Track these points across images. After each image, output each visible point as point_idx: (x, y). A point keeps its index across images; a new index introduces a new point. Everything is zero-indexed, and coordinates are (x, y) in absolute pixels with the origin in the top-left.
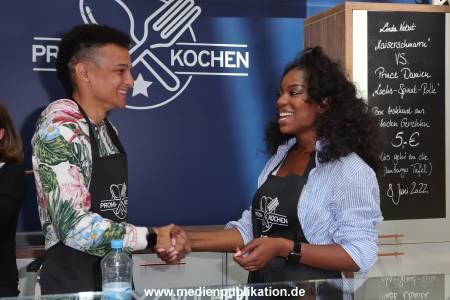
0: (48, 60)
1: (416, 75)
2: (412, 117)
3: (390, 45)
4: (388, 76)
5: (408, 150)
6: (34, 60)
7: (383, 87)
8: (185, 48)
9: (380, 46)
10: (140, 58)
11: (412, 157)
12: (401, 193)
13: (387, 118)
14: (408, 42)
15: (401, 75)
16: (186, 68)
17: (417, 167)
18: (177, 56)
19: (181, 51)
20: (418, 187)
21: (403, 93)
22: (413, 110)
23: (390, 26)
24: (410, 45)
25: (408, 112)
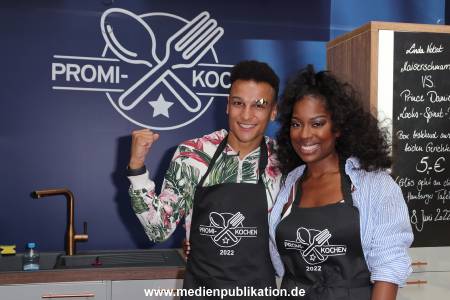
0: (68, 79)
1: (443, 99)
2: (437, 142)
3: (416, 67)
4: (413, 99)
5: (433, 175)
6: (54, 78)
7: (409, 111)
8: (207, 69)
9: (406, 68)
10: (162, 79)
11: (436, 183)
12: (424, 220)
13: (412, 142)
14: (434, 65)
15: (427, 98)
16: (207, 90)
17: (442, 193)
18: (199, 77)
19: (202, 72)
20: (442, 214)
21: (429, 117)
22: (439, 134)
23: (417, 48)
24: (437, 67)
25: (434, 136)
